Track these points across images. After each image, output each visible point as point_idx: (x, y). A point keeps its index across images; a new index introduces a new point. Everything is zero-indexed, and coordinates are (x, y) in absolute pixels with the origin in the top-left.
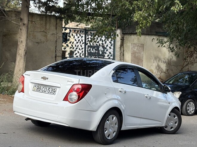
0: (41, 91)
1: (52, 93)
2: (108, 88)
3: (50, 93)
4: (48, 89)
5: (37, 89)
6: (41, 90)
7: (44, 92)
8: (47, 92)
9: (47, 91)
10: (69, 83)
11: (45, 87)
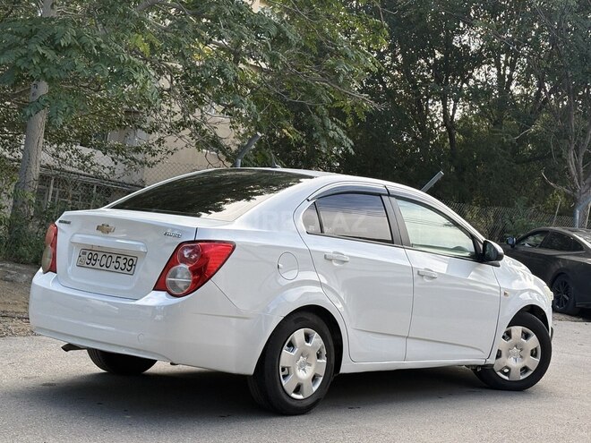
0: (97, 266)
1: (125, 271)
2: (288, 252)
3: (119, 270)
4: (114, 260)
5: (89, 261)
6: (98, 263)
7: (104, 268)
8: (112, 268)
9: (113, 265)
10: (169, 239)
11: (108, 255)
